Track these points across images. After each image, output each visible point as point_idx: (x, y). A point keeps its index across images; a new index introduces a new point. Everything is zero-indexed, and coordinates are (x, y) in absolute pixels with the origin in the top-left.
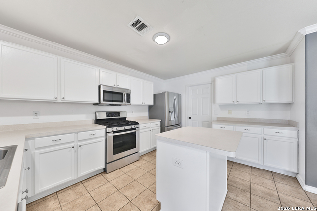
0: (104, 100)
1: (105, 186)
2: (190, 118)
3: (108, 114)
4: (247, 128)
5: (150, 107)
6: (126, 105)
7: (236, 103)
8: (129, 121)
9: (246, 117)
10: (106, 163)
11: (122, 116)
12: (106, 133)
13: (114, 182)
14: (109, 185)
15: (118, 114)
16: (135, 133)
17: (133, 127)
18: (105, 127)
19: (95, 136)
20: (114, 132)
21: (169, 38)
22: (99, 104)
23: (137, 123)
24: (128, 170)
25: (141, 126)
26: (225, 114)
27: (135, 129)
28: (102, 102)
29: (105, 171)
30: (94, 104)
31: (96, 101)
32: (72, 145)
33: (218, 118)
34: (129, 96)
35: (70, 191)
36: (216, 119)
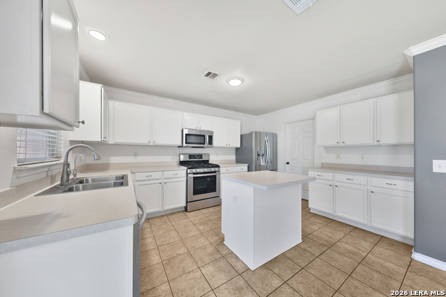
0: (186, 143)
1: (184, 221)
2: (288, 163)
3: (191, 156)
4: (349, 177)
5: (237, 149)
6: (208, 147)
7: (342, 145)
8: (210, 164)
9: (360, 163)
10: (187, 202)
11: (204, 158)
12: (187, 174)
13: (192, 219)
14: (188, 220)
15: (201, 156)
16: (215, 176)
17: (213, 169)
18: (186, 168)
19: (177, 176)
20: (194, 174)
21: (243, 81)
22: (181, 147)
23: (218, 166)
24: (207, 212)
25: (222, 170)
26: (331, 159)
27: (215, 172)
28: (184, 144)
29: (186, 209)
30: (179, 147)
31: (180, 144)
32: (160, 181)
33: (322, 163)
34: (211, 138)
35: (158, 220)
36: (320, 165)
